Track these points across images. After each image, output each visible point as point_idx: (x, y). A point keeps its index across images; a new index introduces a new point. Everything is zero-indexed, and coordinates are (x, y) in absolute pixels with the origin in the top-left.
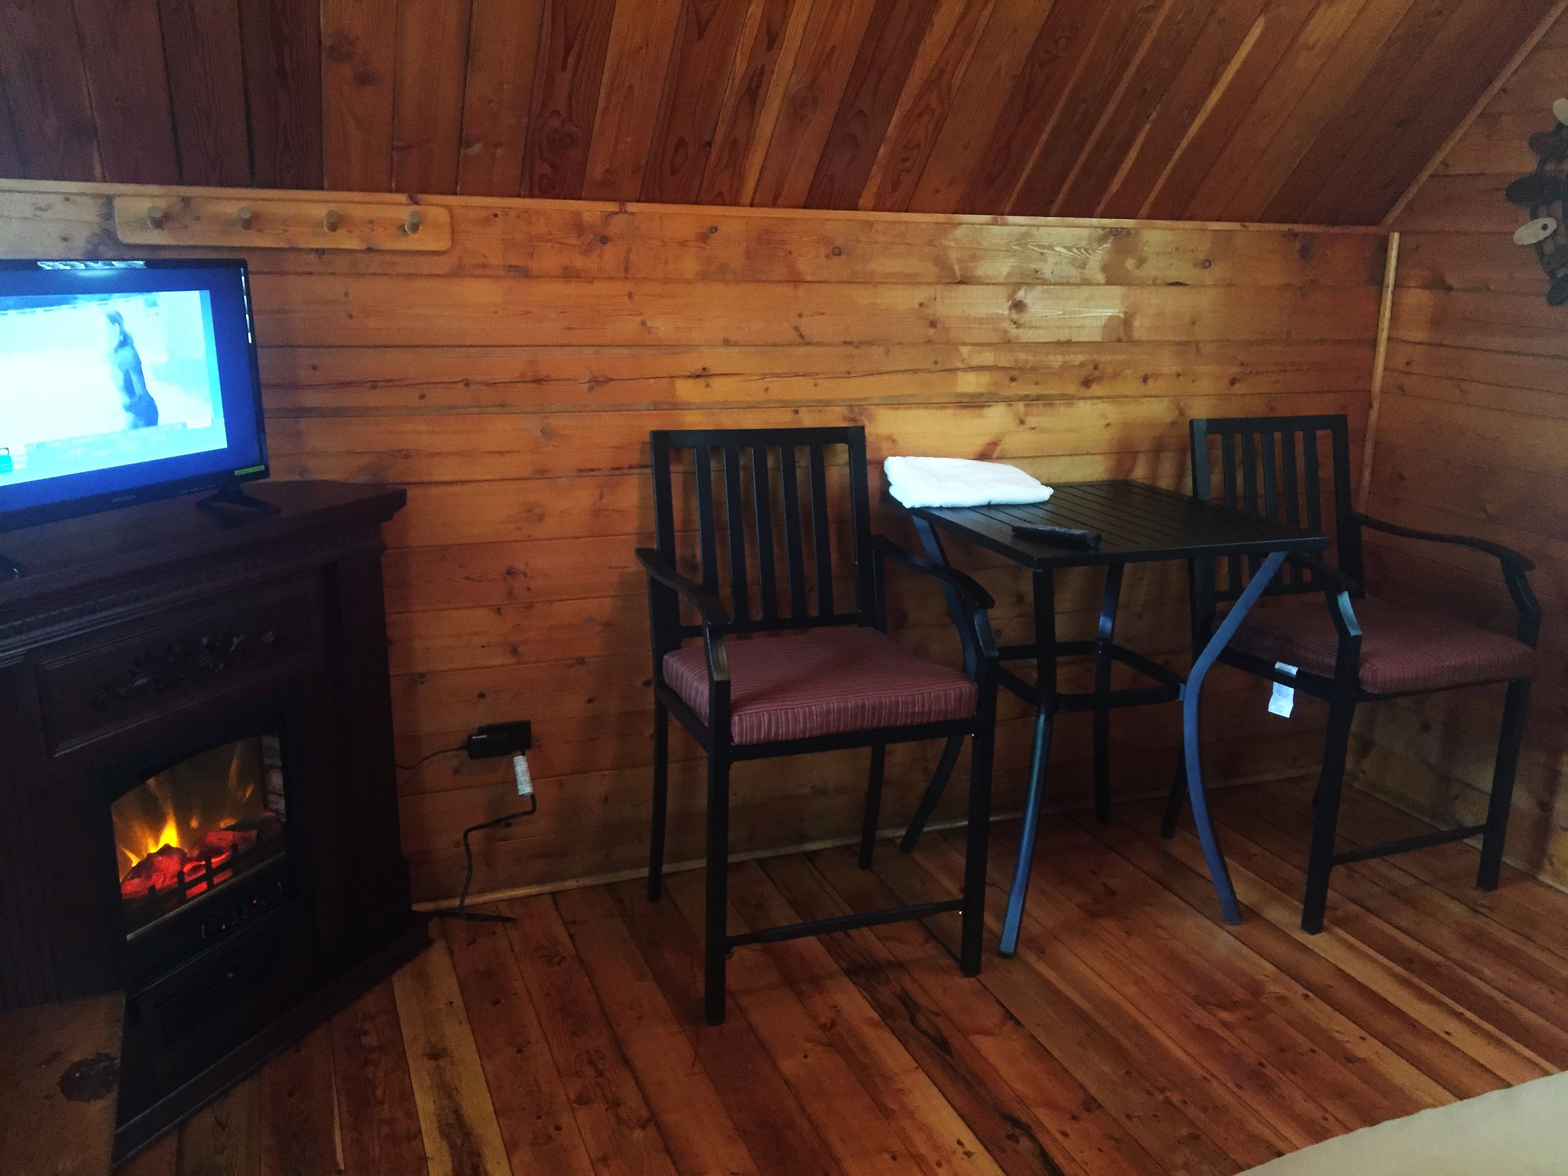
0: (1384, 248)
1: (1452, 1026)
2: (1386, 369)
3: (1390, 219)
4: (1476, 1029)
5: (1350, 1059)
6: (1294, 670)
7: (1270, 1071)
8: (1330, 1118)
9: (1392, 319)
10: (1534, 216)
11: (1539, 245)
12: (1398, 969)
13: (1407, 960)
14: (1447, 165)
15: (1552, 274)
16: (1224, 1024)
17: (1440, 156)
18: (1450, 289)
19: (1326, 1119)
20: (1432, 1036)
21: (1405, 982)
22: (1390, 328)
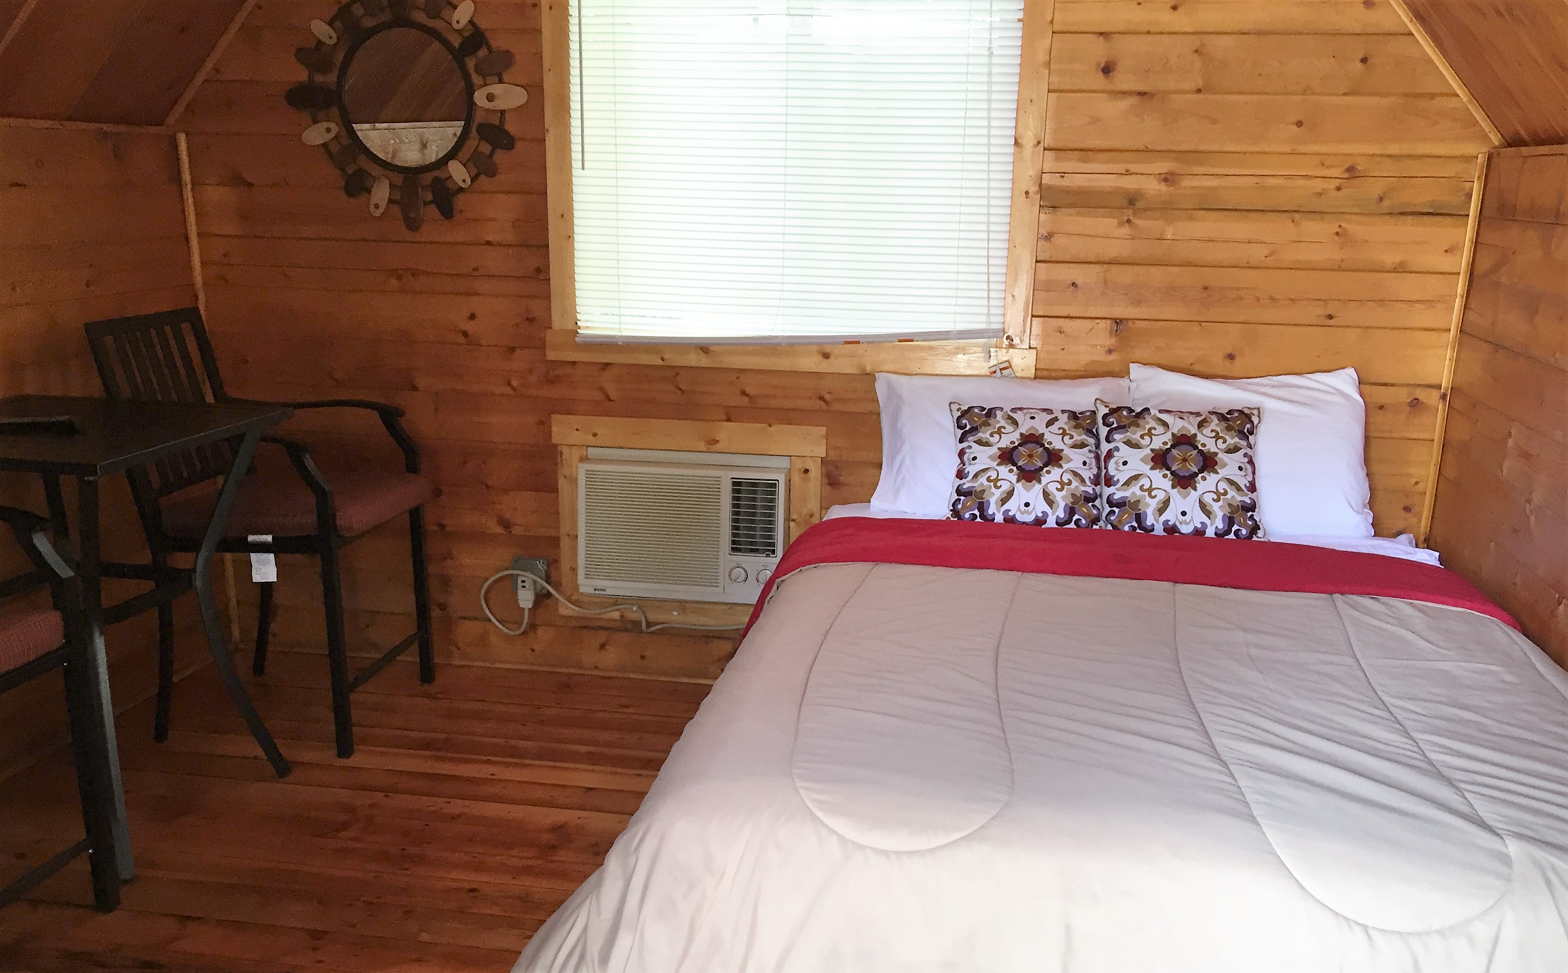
0: (175, 147)
1: (492, 769)
2: (203, 263)
3: (171, 120)
4: (507, 765)
5: (454, 818)
6: (269, 538)
7: (412, 850)
8: (477, 855)
9: (197, 215)
10: (315, 121)
11: (324, 145)
12: (427, 753)
13: (427, 745)
14: (218, 71)
15: (343, 170)
16: (353, 839)
17: (209, 65)
18: (250, 185)
19: (475, 857)
20: (483, 781)
21: (438, 759)
22: (197, 223)
